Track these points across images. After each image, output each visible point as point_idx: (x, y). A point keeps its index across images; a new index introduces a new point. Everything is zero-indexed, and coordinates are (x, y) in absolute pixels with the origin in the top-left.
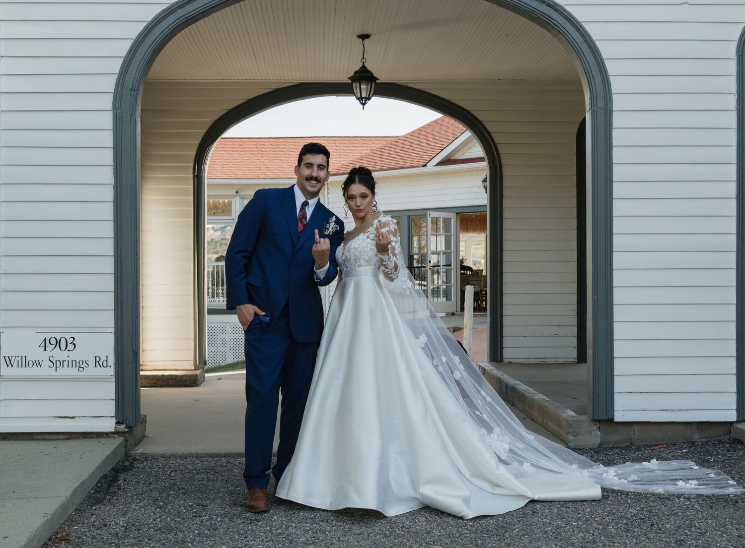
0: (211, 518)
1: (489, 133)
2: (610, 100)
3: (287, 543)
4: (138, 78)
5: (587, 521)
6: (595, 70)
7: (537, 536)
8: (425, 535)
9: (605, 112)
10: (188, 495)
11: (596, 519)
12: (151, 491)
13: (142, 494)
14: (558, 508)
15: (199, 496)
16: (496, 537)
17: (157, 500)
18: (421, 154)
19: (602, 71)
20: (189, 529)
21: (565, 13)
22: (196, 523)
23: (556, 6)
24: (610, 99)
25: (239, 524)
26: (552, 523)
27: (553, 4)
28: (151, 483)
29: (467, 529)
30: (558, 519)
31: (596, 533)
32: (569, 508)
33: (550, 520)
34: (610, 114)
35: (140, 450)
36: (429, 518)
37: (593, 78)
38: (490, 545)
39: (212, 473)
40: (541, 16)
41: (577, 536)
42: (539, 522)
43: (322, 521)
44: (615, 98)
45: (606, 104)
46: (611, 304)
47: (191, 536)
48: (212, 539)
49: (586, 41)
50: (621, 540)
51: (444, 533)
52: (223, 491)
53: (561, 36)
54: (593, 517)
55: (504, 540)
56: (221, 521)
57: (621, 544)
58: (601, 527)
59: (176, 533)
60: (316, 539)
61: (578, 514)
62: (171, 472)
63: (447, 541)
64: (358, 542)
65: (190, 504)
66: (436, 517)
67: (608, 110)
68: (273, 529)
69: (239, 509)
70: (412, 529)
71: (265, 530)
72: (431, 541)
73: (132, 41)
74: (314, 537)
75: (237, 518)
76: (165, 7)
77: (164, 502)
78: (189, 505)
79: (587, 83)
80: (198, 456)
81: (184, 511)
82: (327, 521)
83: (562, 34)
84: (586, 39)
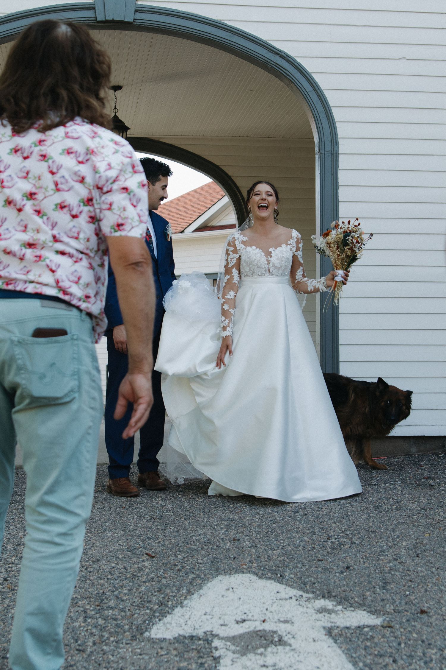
1: (238, 189)
6: (323, 116)
9: (332, 154)
18: (179, 221)
19: (329, 116)
21: (296, 64)
23: (288, 58)
24: (336, 143)
27: (285, 55)
34: (336, 156)
37: (322, 124)
40: (275, 67)
44: (341, 142)
45: (333, 148)
46: (337, 329)
49: (315, 90)
53: (292, 85)
67: (335, 152)
79: (316, 128)
83: (294, 83)
84: (315, 88)
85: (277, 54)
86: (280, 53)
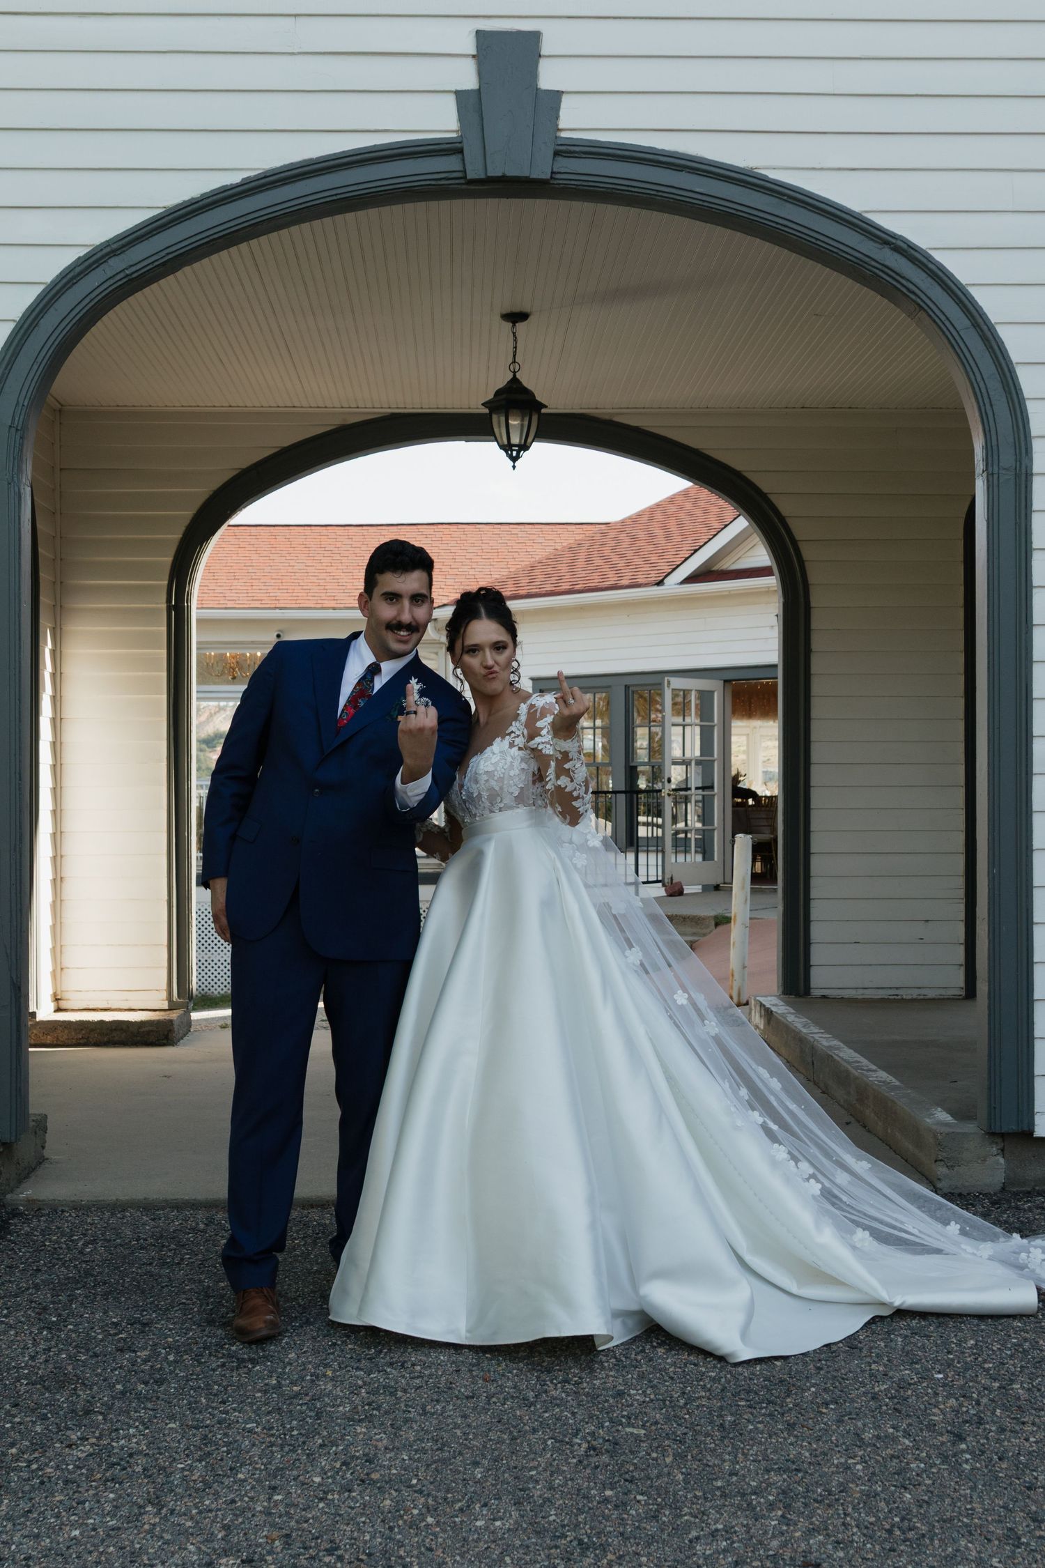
0: (155, 1354)
1: (782, 519)
2: (1027, 452)
3: (310, 1417)
4: (26, 404)
5: (966, 1369)
6: (994, 386)
7: (856, 1405)
8: (611, 1400)
9: (1017, 476)
10: (115, 1298)
11: (986, 1366)
12: (36, 1287)
13: (16, 1296)
14: (906, 1336)
15: (136, 1301)
16: (766, 1408)
17: (45, 1309)
18: (654, 558)
19: (1009, 388)
20: (105, 1380)
21: (930, 266)
22: (120, 1368)
23: (912, 252)
24: (1026, 449)
25: (214, 1370)
26: (890, 1374)
27: (905, 246)
28: (38, 1270)
29: (704, 1387)
30: (903, 1363)
31: (984, 1401)
32: (928, 1337)
33: (885, 1366)
34: (1026, 481)
35: (27, 1192)
36: (624, 1359)
37: (991, 405)
38: (751, 1427)
39: (173, 1246)
40: (877, 271)
41: (942, 1406)
42: (863, 1371)
43: (391, 1364)
44: (1038, 447)
45: (1018, 460)
46: (1027, 887)
47: (106, 1399)
48: (149, 1405)
49: (976, 325)
50: (1039, 1417)
51: (652, 1396)
52: (190, 1290)
53: (922, 314)
54: (980, 1359)
55: (783, 1415)
56: (175, 1361)
57: (1039, 1427)
58: (997, 1385)
59: (75, 1389)
60: (373, 1409)
61: (949, 1352)
62: (85, 1245)
63: (658, 1416)
64: (465, 1416)
65: (115, 1320)
66: (639, 1358)
67: (1024, 471)
68: (283, 1382)
69: (219, 1332)
70: (585, 1385)
71: (266, 1384)
72: (623, 1417)
73: (12, 325)
74: (369, 1404)
75: (210, 1355)
76: (82, 252)
77: (60, 1315)
78: (113, 1323)
79: (977, 414)
80: (148, 1207)
81: (100, 1337)
82: (402, 1366)
83: (925, 310)
84: (976, 322)
85: (886, 243)
86: (894, 241)
